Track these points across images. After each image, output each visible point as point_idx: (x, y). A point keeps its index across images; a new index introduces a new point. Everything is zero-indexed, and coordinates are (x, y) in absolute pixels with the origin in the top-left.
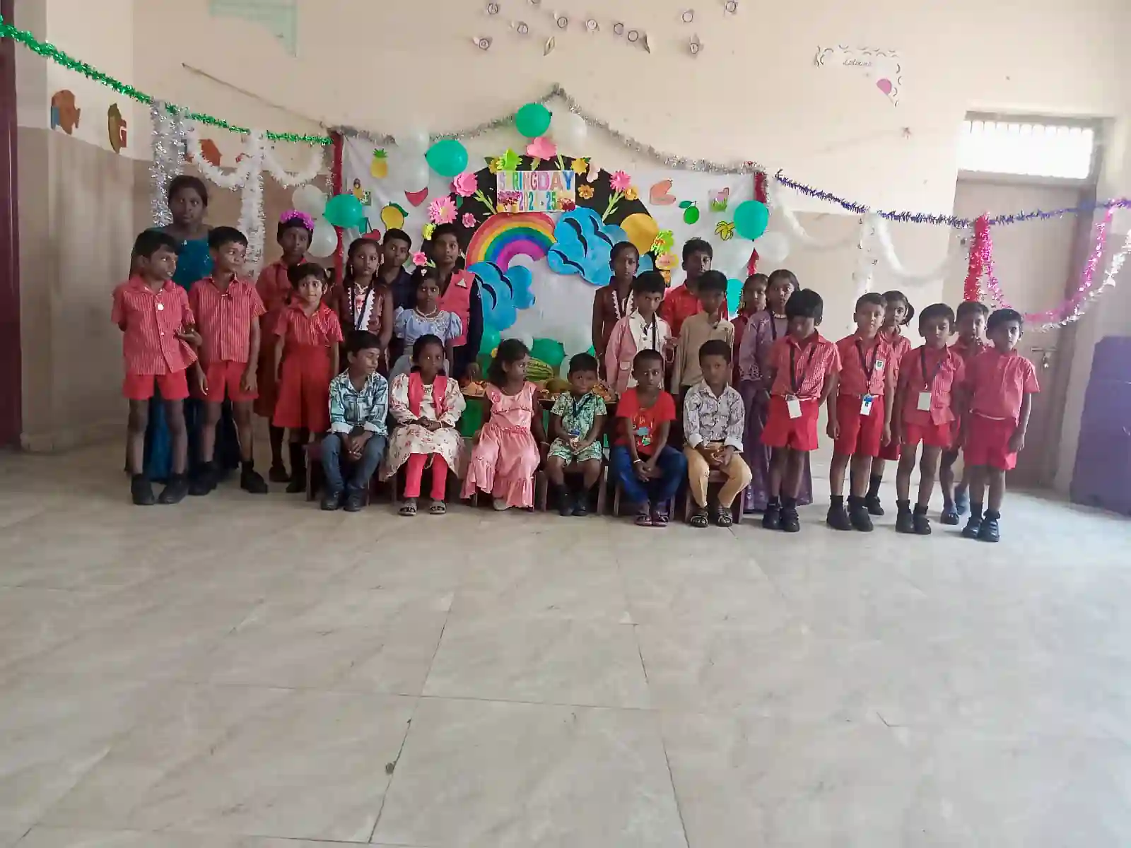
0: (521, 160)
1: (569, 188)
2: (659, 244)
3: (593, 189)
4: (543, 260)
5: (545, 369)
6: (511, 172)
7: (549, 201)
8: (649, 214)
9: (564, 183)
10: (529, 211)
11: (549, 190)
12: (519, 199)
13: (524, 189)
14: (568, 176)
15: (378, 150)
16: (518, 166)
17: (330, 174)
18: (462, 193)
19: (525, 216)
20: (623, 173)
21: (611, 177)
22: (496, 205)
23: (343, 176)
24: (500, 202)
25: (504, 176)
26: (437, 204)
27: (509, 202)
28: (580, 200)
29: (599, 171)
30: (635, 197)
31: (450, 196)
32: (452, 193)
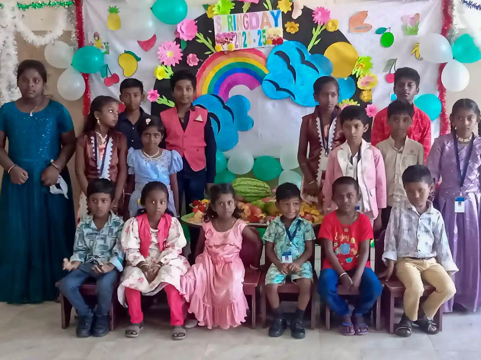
0: (234, 4)
1: (276, 25)
2: (360, 68)
3: (298, 25)
4: (258, 89)
5: (263, 188)
6: (226, 16)
7: (260, 38)
8: (349, 43)
9: (273, 21)
10: (243, 48)
11: (259, 29)
12: (234, 39)
13: (238, 30)
14: (275, 14)
15: (112, 7)
16: (231, 10)
17: (74, 30)
18: (185, 37)
19: (240, 53)
20: (323, 8)
21: (313, 12)
22: (215, 45)
23: (84, 30)
24: (218, 42)
25: (220, 20)
26: (165, 49)
27: (225, 42)
28: (287, 35)
29: (302, 8)
30: (336, 28)
31: (175, 41)
32: (176, 38)
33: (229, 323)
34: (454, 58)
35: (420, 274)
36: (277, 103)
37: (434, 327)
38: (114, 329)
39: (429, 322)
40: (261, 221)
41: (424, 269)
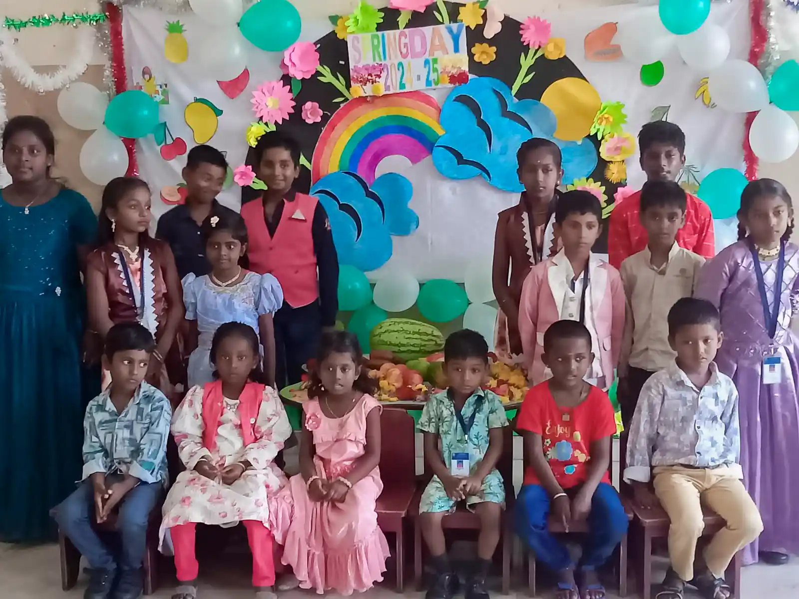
0: (383, 14)
1: (456, 50)
2: (604, 122)
3: (494, 49)
4: (425, 162)
5: (430, 337)
6: (369, 36)
7: (429, 73)
8: (584, 78)
9: (449, 43)
10: (398, 91)
11: (427, 56)
12: (384, 75)
13: (390, 59)
14: (455, 31)
15: (171, 22)
16: (377, 24)
17: (108, 64)
18: (298, 74)
19: (395, 98)
20: (539, 18)
21: (521, 26)
22: (351, 87)
23: (127, 64)
24: (357, 81)
25: (358, 42)
26: (264, 93)
27: (368, 80)
28: (475, 66)
29: (502, 18)
30: (560, 54)
31: (281, 79)
32: (284, 76)
33: (353, 585)
34: (770, 103)
35: (699, 495)
36: (458, 186)
37: (725, 592)
38: (153, 592)
39: (716, 582)
40: (419, 397)
41: (706, 486)
